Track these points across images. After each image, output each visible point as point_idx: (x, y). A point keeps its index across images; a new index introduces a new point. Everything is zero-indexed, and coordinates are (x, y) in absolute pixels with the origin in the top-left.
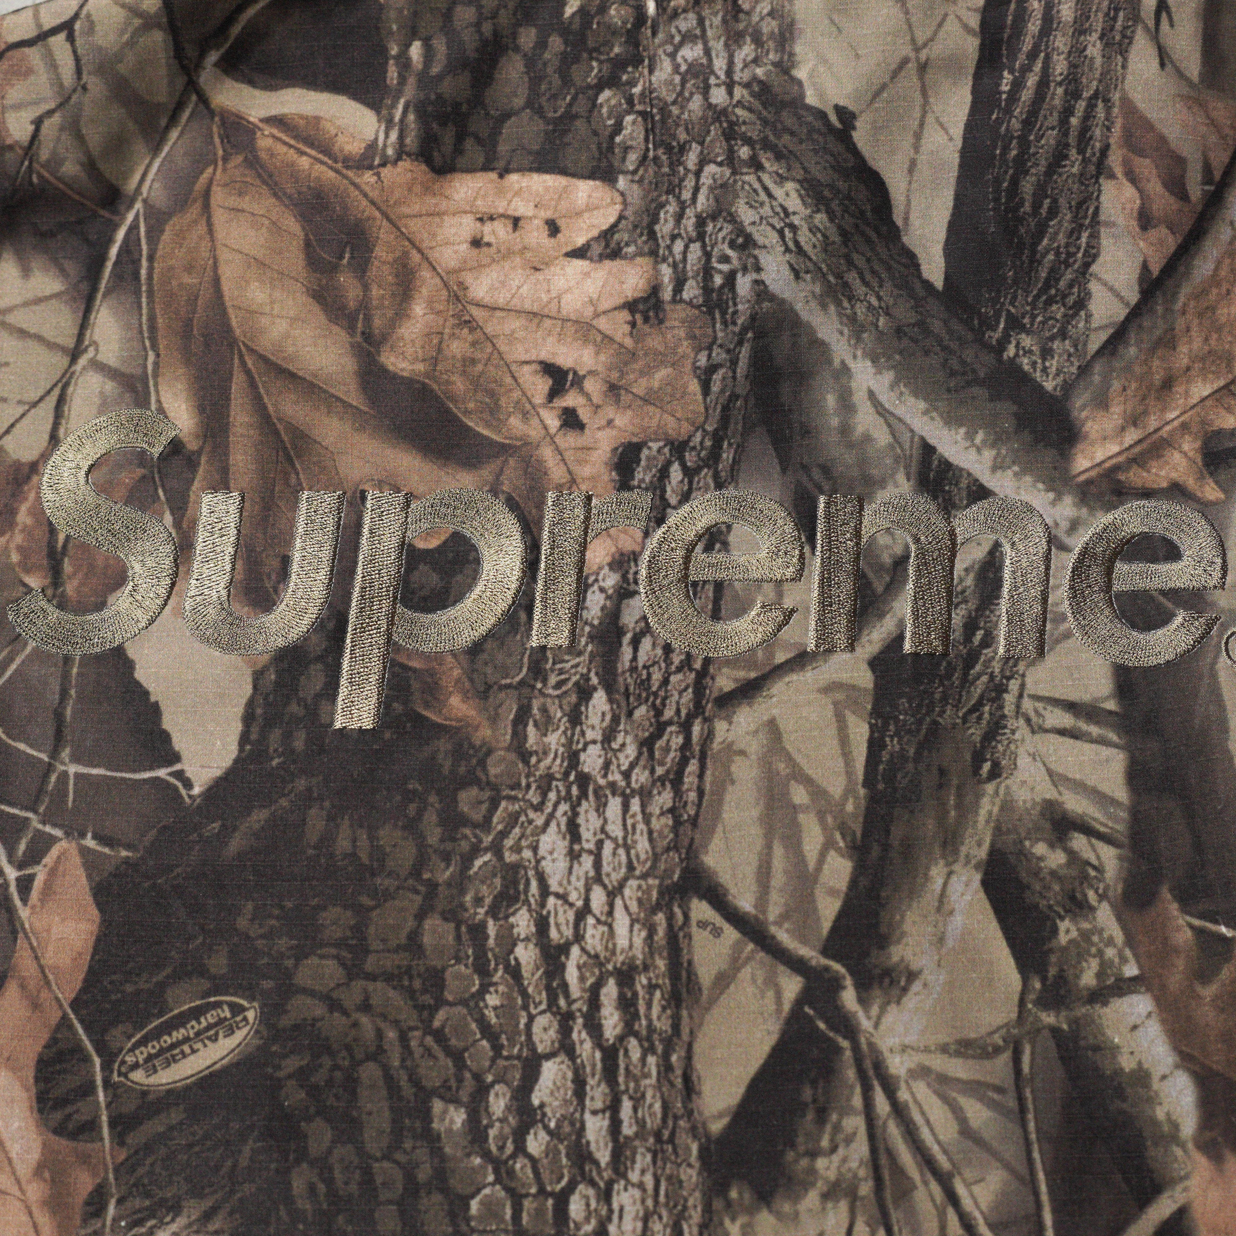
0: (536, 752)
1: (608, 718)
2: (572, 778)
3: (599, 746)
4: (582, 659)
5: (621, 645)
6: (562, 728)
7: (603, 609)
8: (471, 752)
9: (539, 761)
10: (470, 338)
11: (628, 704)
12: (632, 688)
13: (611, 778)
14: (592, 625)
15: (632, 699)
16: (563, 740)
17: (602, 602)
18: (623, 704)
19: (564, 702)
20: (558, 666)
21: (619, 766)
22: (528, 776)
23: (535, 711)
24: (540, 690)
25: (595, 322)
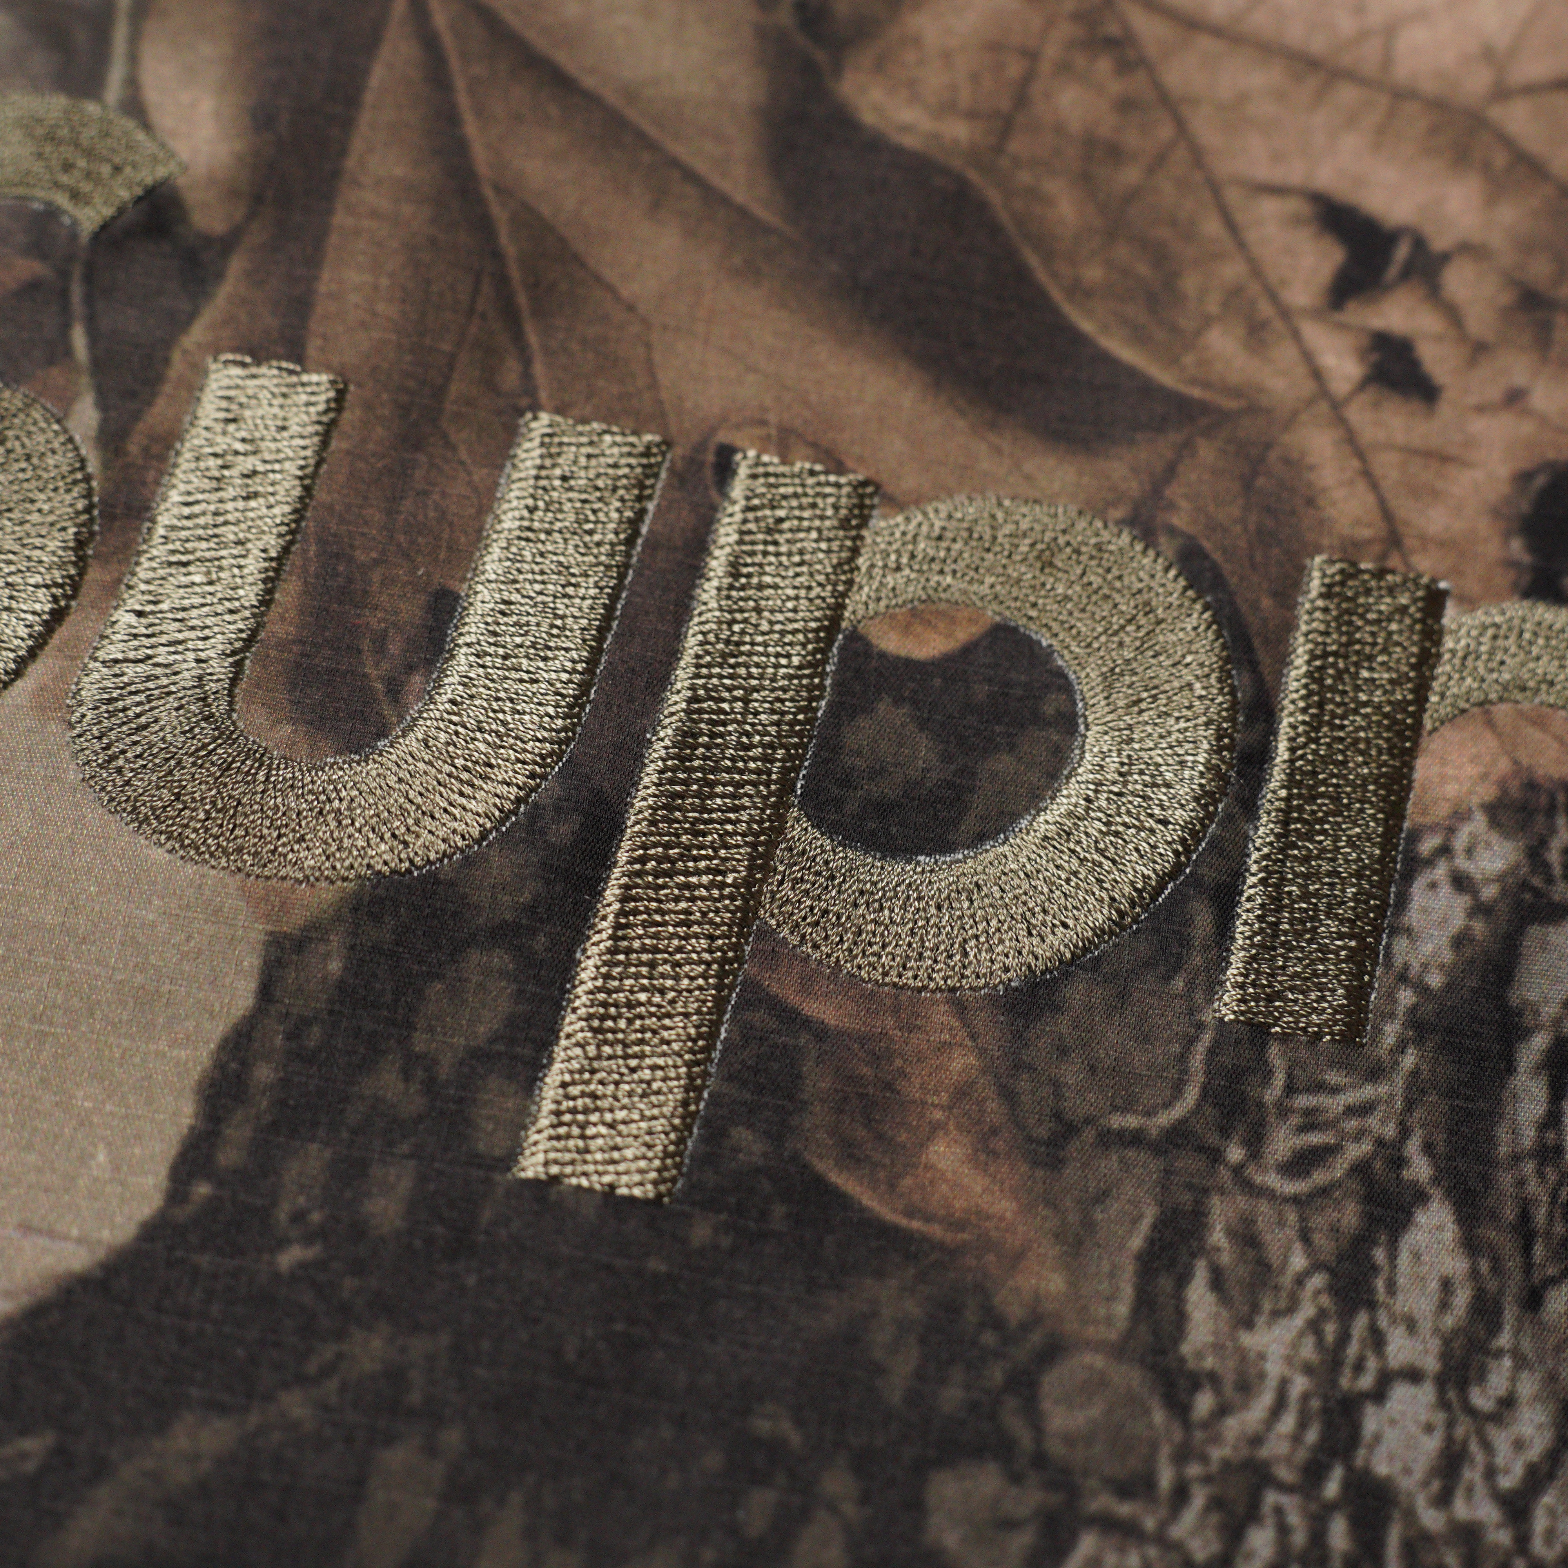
0: (1213, 1378)
1: (1462, 1298)
2: (1332, 1488)
3: (1426, 1393)
4: (1383, 1089)
5: (1511, 1069)
6: (1307, 1311)
7: (1459, 941)
8: (989, 1338)
9: (1222, 1411)
10: (1116, 87)
11: (1528, 1267)
12: (1540, 1215)
13: (1461, 1509)
14: (1422, 989)
15: (1539, 1251)
16: (1308, 1351)
17: (1458, 921)
18: (1513, 1263)
19: (1318, 1221)
20: (1303, 1101)
21: (1490, 1473)
22: (1182, 1456)
23: (1218, 1237)
24: (1238, 1170)
25: (1496, 113)
